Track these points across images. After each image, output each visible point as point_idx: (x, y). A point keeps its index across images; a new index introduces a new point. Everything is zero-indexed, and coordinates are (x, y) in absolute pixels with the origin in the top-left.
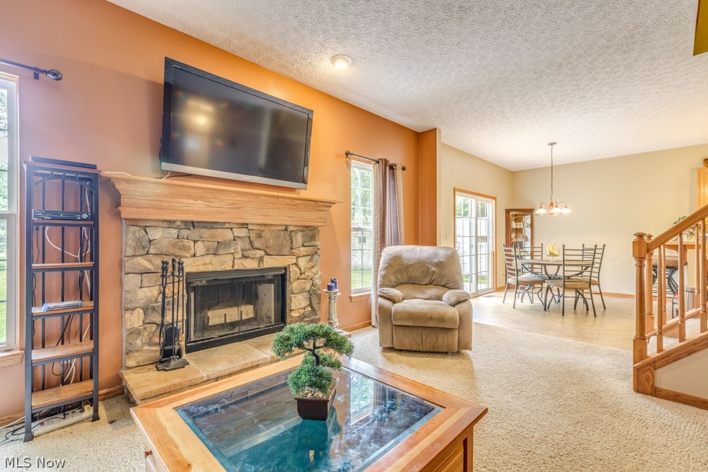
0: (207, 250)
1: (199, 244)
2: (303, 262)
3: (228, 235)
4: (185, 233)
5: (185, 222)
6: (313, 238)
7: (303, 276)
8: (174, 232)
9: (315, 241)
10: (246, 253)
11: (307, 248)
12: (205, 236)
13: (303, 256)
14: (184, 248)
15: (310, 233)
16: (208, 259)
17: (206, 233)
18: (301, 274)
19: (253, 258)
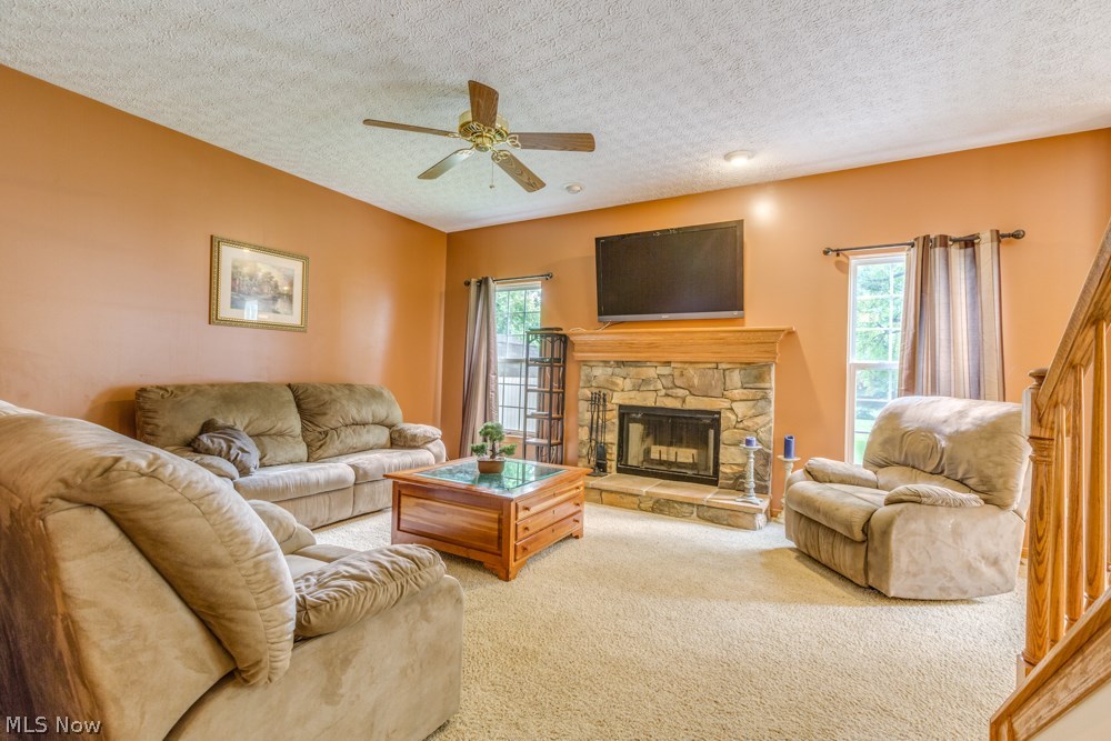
0: (634, 386)
1: (628, 380)
2: (740, 408)
3: (651, 372)
4: (617, 370)
5: (617, 362)
6: (760, 378)
7: (741, 425)
8: (610, 370)
9: (764, 381)
10: (670, 392)
11: (745, 391)
12: (631, 374)
13: (741, 400)
14: (614, 384)
15: (755, 372)
16: (633, 394)
17: (632, 371)
18: (737, 422)
19: (677, 397)
